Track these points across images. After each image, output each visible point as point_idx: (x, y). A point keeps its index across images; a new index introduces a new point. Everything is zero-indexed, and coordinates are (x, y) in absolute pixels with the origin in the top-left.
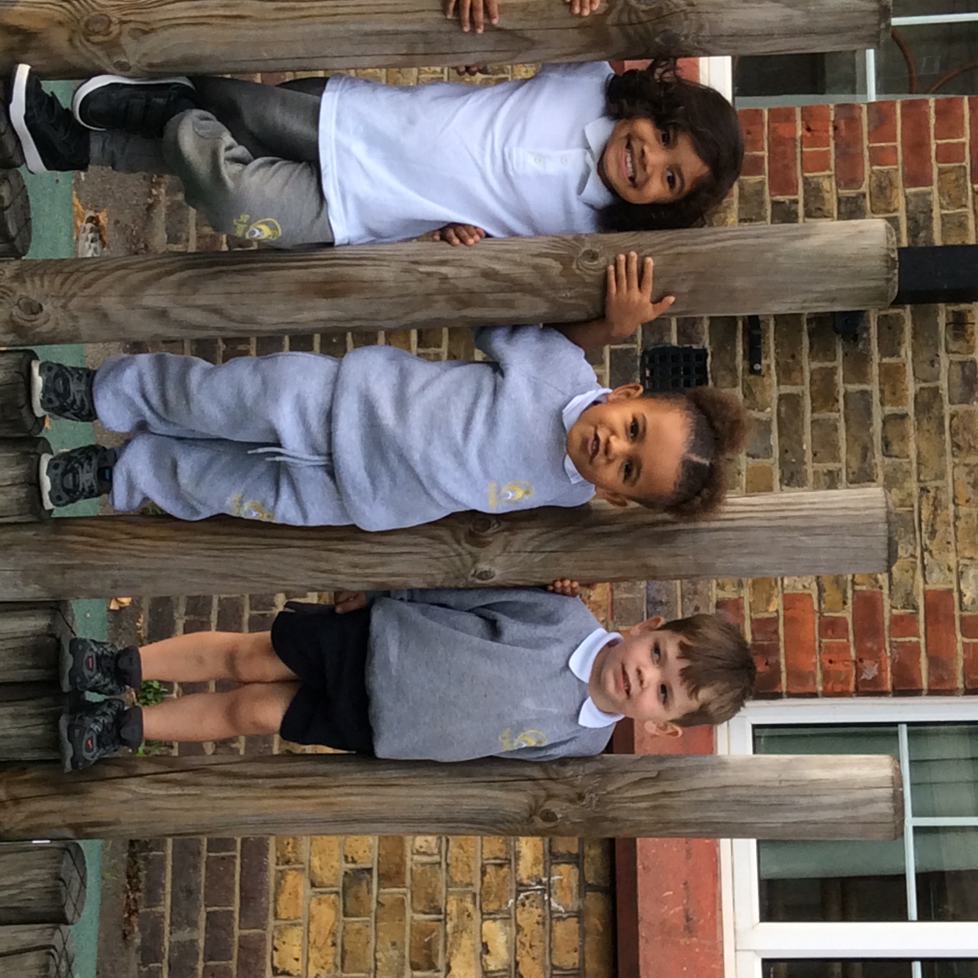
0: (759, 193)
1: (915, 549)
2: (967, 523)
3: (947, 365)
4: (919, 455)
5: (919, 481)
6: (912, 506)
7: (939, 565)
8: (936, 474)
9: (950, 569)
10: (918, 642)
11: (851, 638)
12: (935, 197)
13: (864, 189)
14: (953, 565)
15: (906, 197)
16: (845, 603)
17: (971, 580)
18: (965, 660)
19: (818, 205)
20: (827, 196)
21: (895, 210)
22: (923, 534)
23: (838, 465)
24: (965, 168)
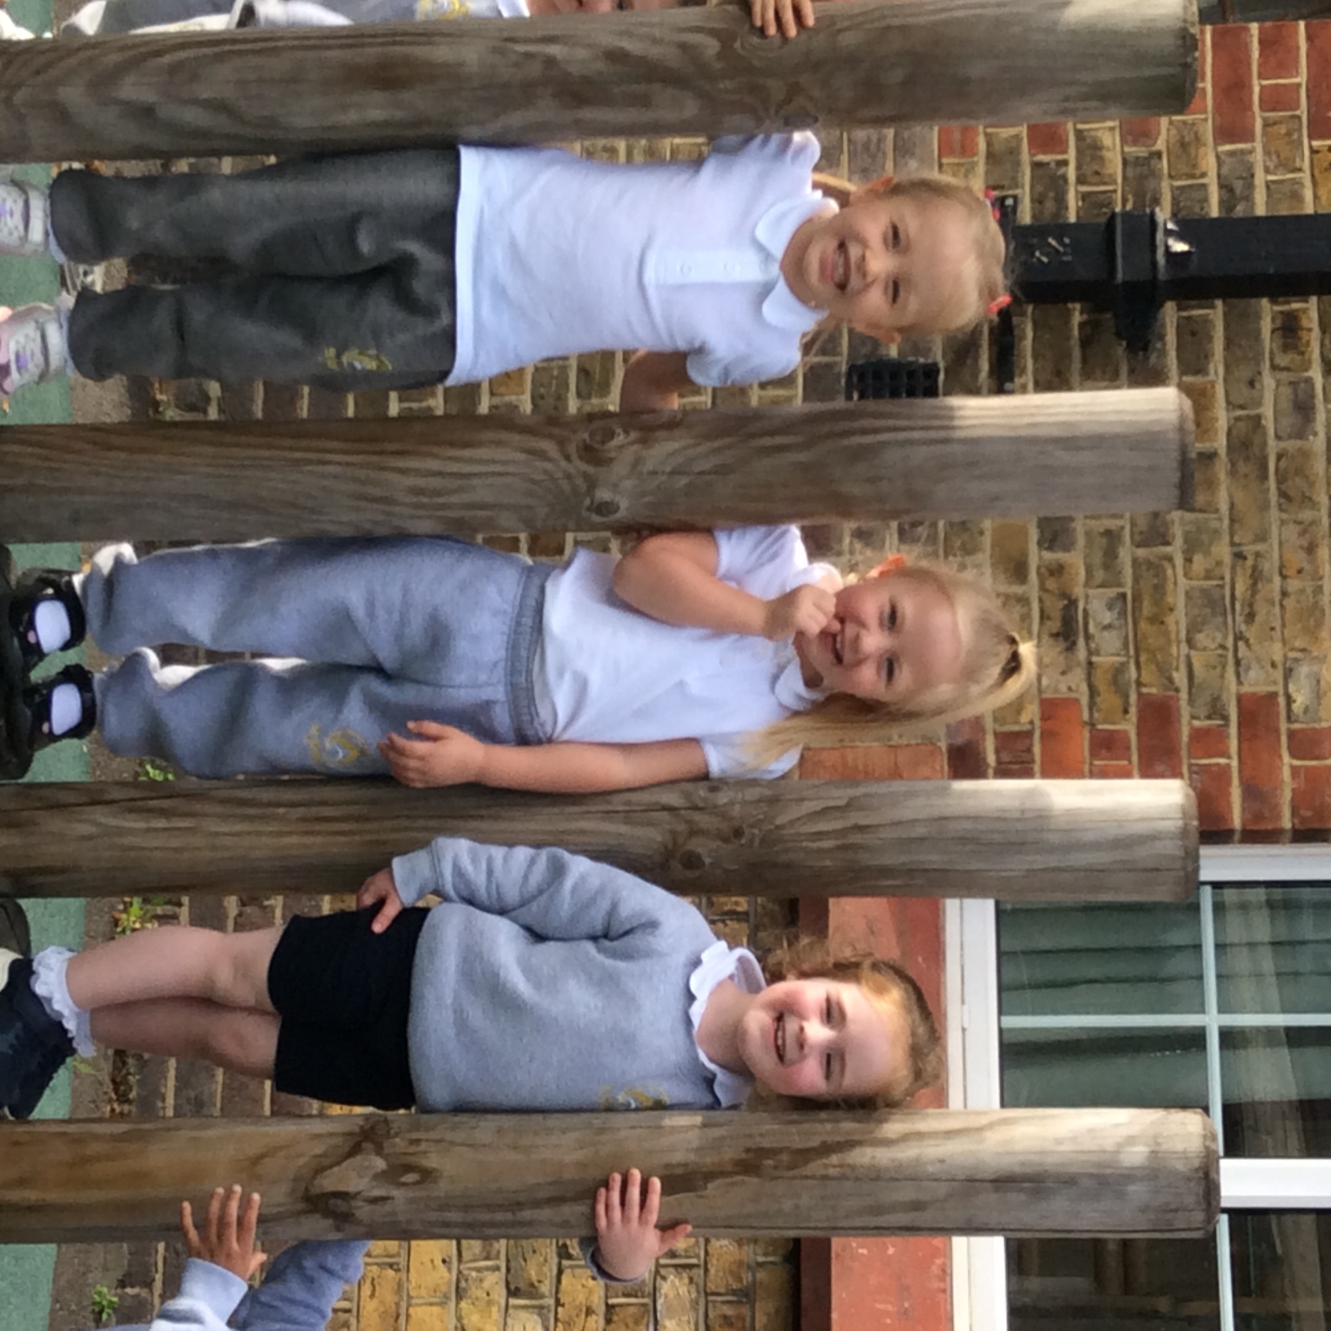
0: (1014, 152)
1: (1225, 637)
2: (1298, 602)
3: (1273, 385)
4: (1232, 506)
5: (1233, 544)
6: (1222, 578)
7: (1258, 660)
8: (1256, 535)
9: (1274, 665)
10: (1228, 766)
11: (1135, 758)
12: (1258, 157)
13: (1160, 145)
14: (1278, 658)
15: (1218, 157)
16: (1126, 711)
17: (1304, 681)
18: (1293, 790)
19: (1096, 168)
20: (1107, 154)
21: (1203, 175)
22: (1238, 618)
23: (1119, 522)
24: (1299, 118)
